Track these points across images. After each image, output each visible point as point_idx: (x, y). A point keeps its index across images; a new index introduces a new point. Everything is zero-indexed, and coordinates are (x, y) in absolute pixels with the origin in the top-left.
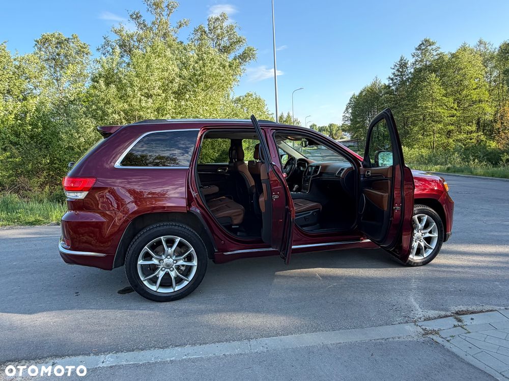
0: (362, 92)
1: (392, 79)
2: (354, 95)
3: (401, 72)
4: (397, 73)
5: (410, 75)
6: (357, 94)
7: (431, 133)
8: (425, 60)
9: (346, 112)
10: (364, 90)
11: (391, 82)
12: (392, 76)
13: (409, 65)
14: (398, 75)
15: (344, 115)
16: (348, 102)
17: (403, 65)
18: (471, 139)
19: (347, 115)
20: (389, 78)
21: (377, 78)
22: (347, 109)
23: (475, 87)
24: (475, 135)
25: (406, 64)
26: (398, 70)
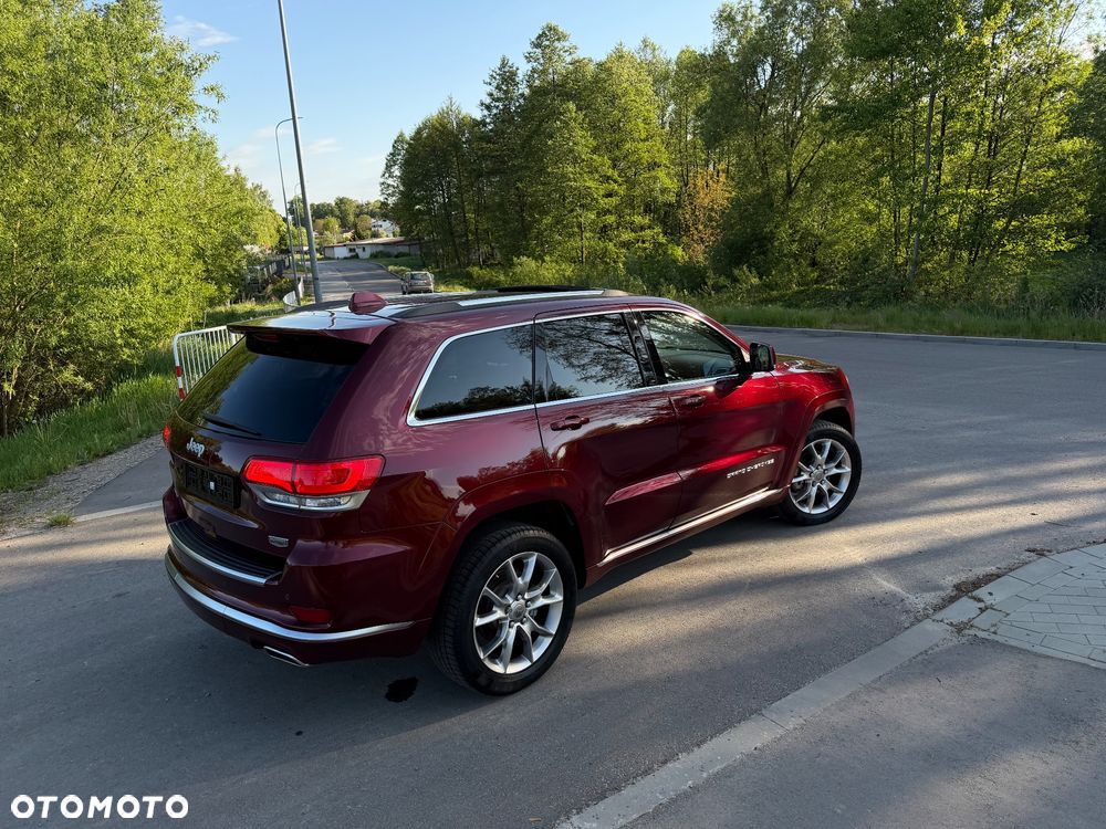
0: (419, 132)
1: (488, 108)
2: (401, 135)
3: (506, 92)
4: (497, 94)
5: (521, 101)
6: (409, 133)
7: (576, 230)
8: (551, 70)
9: (387, 175)
10: (425, 126)
11: (486, 112)
12: (488, 101)
13: (520, 76)
14: (498, 100)
15: (382, 180)
16: (391, 150)
17: (507, 77)
18: (644, 242)
19: (390, 181)
20: (482, 104)
21: (451, 99)
22: (388, 168)
23: (643, 136)
24: (648, 232)
25: (514, 74)
26: (498, 88)
